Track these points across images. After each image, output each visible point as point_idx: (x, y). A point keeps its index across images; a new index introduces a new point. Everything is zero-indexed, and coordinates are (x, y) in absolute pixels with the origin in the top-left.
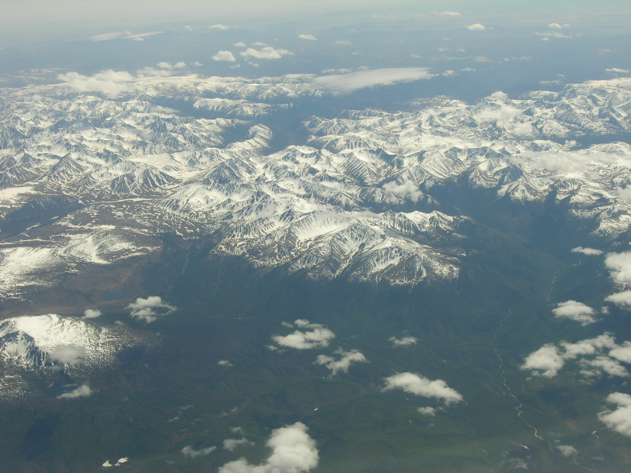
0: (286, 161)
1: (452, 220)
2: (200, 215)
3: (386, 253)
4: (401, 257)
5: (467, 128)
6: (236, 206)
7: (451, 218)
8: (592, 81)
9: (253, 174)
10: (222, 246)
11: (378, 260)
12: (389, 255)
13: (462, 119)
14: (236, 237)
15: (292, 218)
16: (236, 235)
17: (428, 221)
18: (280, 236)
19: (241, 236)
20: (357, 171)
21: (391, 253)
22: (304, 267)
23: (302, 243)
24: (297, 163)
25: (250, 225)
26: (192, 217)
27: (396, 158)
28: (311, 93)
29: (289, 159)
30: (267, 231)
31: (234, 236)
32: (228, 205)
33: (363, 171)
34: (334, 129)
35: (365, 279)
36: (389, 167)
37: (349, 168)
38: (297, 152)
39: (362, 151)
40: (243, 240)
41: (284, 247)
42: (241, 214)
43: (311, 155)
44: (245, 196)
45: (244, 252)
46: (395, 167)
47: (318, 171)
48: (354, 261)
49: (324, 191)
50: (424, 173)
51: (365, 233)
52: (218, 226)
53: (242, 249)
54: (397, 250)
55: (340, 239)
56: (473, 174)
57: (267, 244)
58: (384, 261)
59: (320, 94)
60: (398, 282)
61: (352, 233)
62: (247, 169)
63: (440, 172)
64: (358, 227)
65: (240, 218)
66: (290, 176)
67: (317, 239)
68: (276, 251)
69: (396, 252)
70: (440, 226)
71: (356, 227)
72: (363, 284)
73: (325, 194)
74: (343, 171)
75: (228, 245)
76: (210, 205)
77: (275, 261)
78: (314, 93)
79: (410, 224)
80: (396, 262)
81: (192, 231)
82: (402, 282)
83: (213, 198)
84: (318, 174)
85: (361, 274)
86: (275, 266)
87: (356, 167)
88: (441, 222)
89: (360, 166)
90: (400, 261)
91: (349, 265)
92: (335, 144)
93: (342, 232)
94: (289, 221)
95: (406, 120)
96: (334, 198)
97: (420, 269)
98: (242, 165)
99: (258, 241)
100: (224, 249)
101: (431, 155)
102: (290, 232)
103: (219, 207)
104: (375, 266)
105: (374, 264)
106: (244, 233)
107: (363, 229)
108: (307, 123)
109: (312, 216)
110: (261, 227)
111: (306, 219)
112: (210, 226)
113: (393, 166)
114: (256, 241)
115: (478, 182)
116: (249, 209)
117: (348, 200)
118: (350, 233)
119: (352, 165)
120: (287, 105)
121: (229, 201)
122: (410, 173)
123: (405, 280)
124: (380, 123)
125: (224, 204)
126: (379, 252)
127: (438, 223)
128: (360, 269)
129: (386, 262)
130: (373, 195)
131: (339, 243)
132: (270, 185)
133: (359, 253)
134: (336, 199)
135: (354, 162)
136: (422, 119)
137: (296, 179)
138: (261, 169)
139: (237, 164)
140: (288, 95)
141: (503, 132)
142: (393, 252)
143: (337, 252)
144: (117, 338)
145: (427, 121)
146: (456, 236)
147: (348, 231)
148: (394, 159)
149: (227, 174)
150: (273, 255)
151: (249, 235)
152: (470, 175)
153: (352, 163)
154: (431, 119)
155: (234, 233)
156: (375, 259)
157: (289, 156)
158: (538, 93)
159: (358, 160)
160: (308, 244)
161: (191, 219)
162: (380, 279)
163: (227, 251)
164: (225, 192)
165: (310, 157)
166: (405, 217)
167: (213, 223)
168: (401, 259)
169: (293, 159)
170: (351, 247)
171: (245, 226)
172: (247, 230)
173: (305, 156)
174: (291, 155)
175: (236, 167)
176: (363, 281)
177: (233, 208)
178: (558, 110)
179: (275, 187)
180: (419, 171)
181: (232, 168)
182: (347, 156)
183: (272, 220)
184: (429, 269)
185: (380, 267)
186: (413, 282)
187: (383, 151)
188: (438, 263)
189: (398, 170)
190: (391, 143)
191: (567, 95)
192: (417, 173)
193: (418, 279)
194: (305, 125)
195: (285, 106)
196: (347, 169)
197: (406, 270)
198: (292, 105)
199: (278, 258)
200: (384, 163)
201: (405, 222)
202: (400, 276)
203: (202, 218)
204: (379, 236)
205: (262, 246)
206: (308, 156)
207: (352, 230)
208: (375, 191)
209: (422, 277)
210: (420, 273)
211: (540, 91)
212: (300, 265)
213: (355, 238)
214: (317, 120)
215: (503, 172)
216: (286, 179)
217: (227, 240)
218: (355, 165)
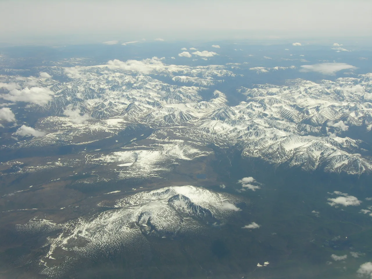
0: (248, 109)
1: (355, 142)
2: (223, 136)
3: (340, 158)
4: (348, 160)
5: (325, 95)
6: (240, 131)
7: (354, 141)
8: (371, 74)
9: (236, 116)
10: (246, 152)
11: (336, 161)
12: (342, 159)
13: (320, 91)
14: (251, 148)
15: (277, 139)
16: (251, 147)
17: (344, 142)
18: (277, 148)
19: (254, 147)
20: (288, 115)
21: (343, 158)
22: (296, 164)
23: (288, 152)
24: (254, 110)
25: (257, 142)
26: (219, 137)
27: (305, 109)
28: (229, 75)
29: (249, 108)
30: (266, 145)
31: (250, 147)
32: (236, 131)
33: (292, 116)
34: (256, 94)
35: (333, 171)
36: (302, 114)
37: (282, 114)
38: (252, 105)
39: (286, 105)
40: (255, 149)
41: (282, 153)
42: (246, 136)
43: (260, 107)
44: (244, 127)
45: (259, 156)
46: (305, 114)
47: (268, 115)
48: (322, 161)
49: (280, 125)
50: (323, 117)
51: (322, 147)
52: (235, 142)
53: (258, 154)
54: (345, 156)
55: (310, 150)
56: (349, 118)
57: (270, 151)
58: (340, 162)
59: (234, 75)
60: (351, 173)
61: (315, 147)
62: (232, 113)
63: (330, 117)
64: (318, 144)
65: (246, 138)
66: (258, 117)
67: (296, 150)
68: (279, 155)
69: (345, 157)
70: (352, 145)
71: (316, 144)
72: (333, 173)
73: (280, 127)
74: (280, 115)
75: (249, 151)
76: (225, 130)
77: (279, 161)
78: (231, 75)
79: (337, 143)
80: (346, 162)
81: (223, 144)
82: (353, 173)
83: (225, 127)
84: (268, 116)
85: (330, 168)
86: (281, 163)
87: (286, 113)
88: (352, 143)
89: (288, 113)
90: (349, 162)
91: (319, 164)
92: (263, 101)
93: (310, 146)
94: (275, 140)
95: (292, 90)
96: (286, 129)
97: (361, 166)
98: (229, 111)
99: (265, 150)
100: (248, 154)
101: (323, 108)
102: (281, 146)
103: (231, 132)
104: (336, 164)
105: (335, 163)
106: (255, 146)
107: (320, 145)
108: (240, 90)
109: (289, 138)
110: (263, 143)
111: (287, 139)
112: (231, 141)
113: (304, 113)
114: (264, 150)
115: (353, 123)
116: (251, 133)
117: (294, 130)
118: (314, 147)
119: (284, 112)
120: (221, 80)
121: (236, 129)
122: (316, 117)
123: (355, 172)
124: (280, 91)
125: (233, 131)
126: (336, 157)
127: (350, 143)
128: (329, 166)
129: (341, 163)
130: (305, 128)
131: (310, 152)
132: (250, 121)
133: (323, 158)
134: (287, 129)
135: (284, 111)
136: (301, 90)
137: (262, 119)
138: (238, 113)
139: (227, 110)
140: (218, 75)
141: (344, 98)
142: (344, 157)
143: (311, 157)
144: (229, 199)
145: (304, 91)
146: (363, 150)
147: (313, 146)
148: (304, 110)
149: (224, 115)
150: (278, 157)
151: (258, 147)
152: (347, 119)
153: (283, 111)
154: (306, 90)
155: (250, 145)
156: (335, 161)
157: (250, 107)
158: (348, 79)
159: (286, 110)
160: (292, 152)
161: (218, 138)
162: (341, 171)
163: (250, 155)
164: (231, 124)
165: (259, 108)
166: (333, 140)
167: (232, 140)
168: (348, 161)
169: (252, 109)
170: (317, 154)
171: (255, 142)
172: (256, 144)
173: (256, 107)
174: (250, 106)
175: (227, 111)
176: (332, 172)
177: (239, 132)
178: (366, 88)
179: (253, 123)
180: (321, 116)
181: (225, 112)
182: (279, 108)
183: (266, 139)
184: (366, 167)
185: (338, 165)
186: (359, 173)
187: (297, 106)
188: (368, 164)
189: (307, 115)
190: (293, 102)
191: (364, 80)
192: (320, 117)
193: (361, 172)
194: (239, 91)
195: (220, 81)
196: (281, 114)
197: (354, 166)
198: (224, 80)
199: (280, 159)
200: (298, 112)
201: (334, 142)
202: (351, 170)
203: (225, 138)
204: (331, 149)
205: (268, 153)
206: (258, 107)
207: (315, 145)
208: (306, 126)
209: (363, 170)
210: (361, 168)
211: (349, 78)
212: (294, 163)
213: (317, 150)
214: (245, 89)
215: (363, 118)
216: (256, 118)
217: (247, 149)
218: (285, 112)
